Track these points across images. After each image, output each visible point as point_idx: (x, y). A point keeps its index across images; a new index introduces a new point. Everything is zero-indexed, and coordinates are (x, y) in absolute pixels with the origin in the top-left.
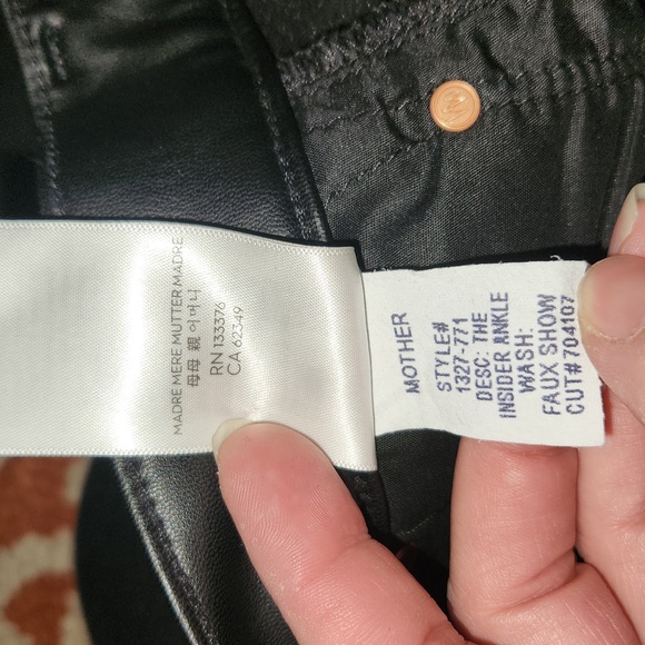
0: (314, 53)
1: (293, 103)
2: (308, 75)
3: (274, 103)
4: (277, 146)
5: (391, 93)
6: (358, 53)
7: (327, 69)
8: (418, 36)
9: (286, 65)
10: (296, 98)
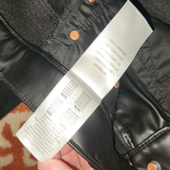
0: (46, 43)
1: (48, 53)
3: (45, 54)
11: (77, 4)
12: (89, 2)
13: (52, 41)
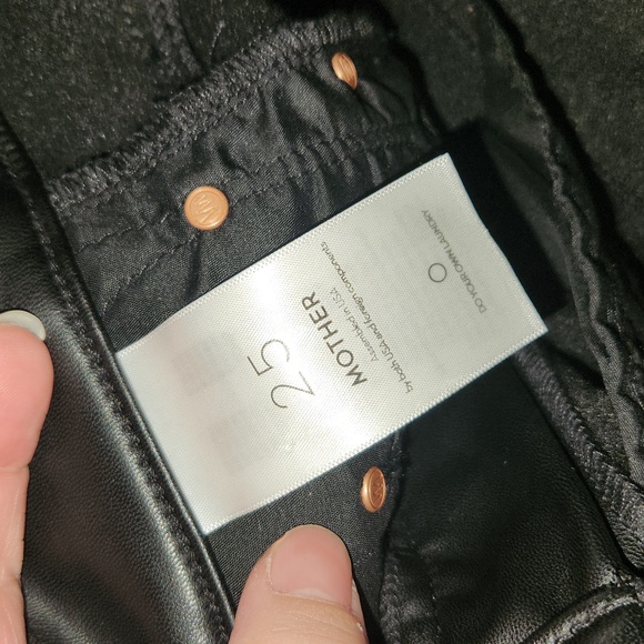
2: (75, 197)
4: (53, 266)
5: (151, 211)
6: (120, 177)
7: (93, 191)
8: (168, 156)
9: (54, 186)
10: (66, 218)
11: (276, 64)
12: (336, 77)
13: (109, 183)
